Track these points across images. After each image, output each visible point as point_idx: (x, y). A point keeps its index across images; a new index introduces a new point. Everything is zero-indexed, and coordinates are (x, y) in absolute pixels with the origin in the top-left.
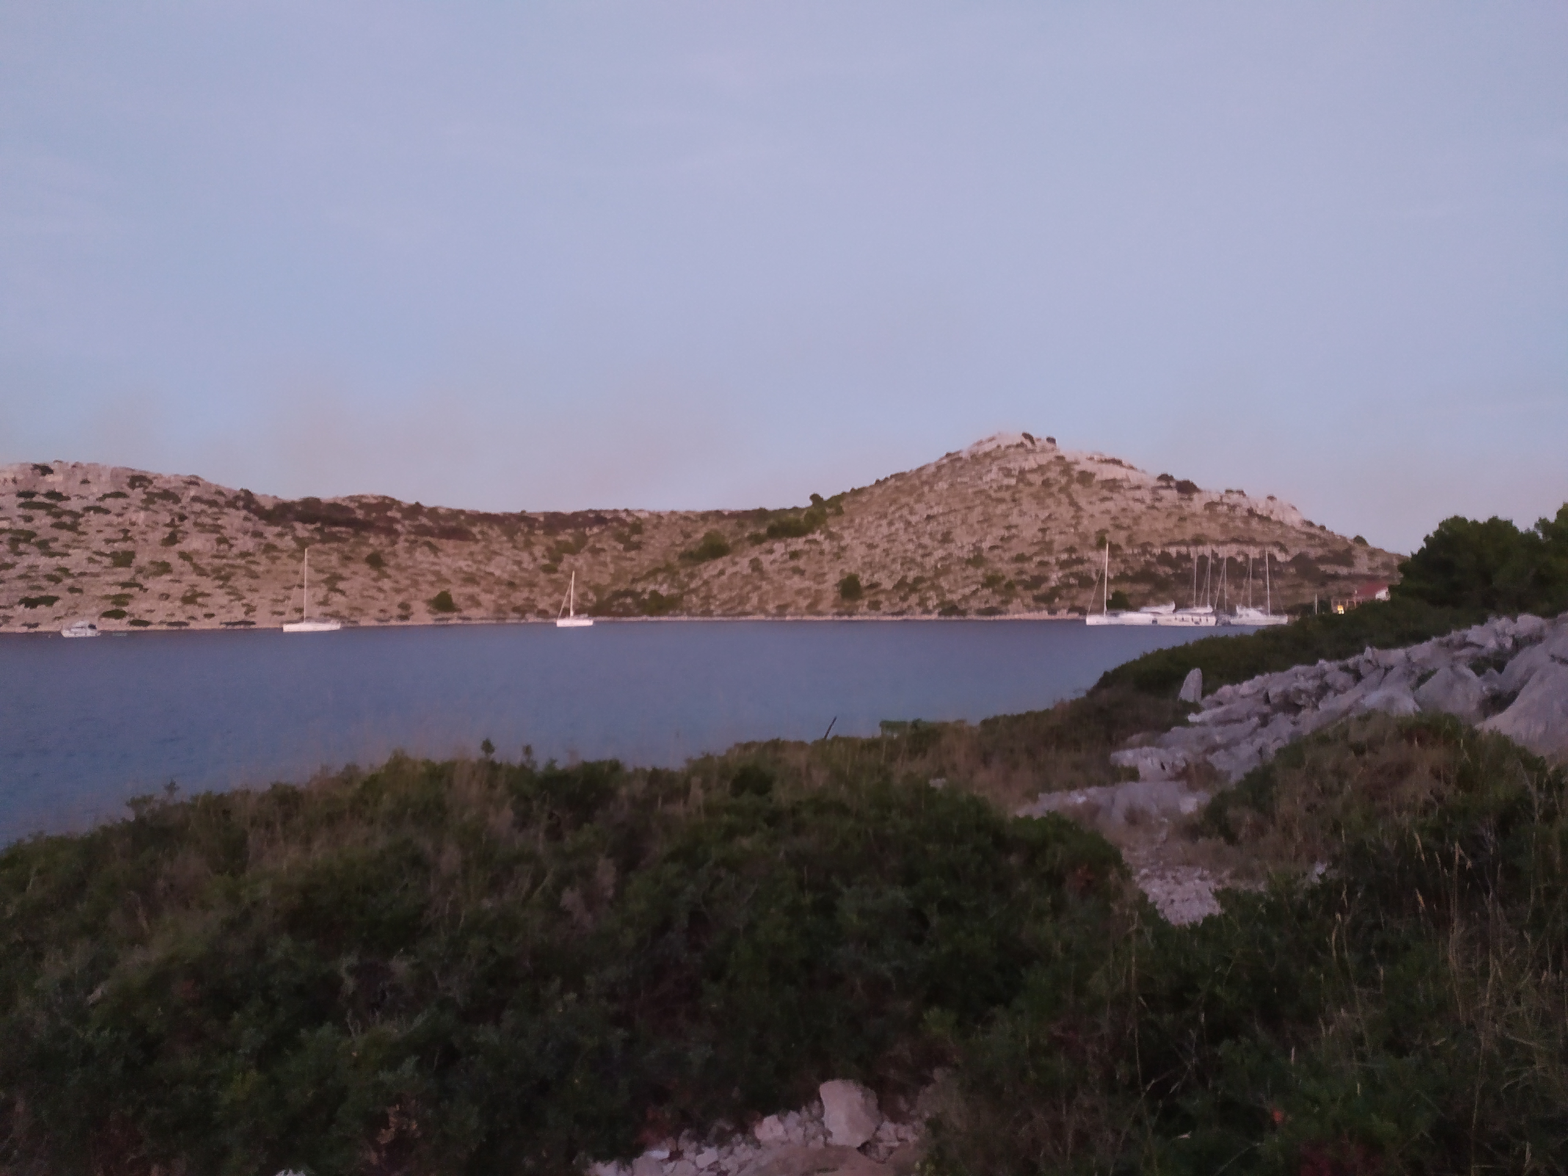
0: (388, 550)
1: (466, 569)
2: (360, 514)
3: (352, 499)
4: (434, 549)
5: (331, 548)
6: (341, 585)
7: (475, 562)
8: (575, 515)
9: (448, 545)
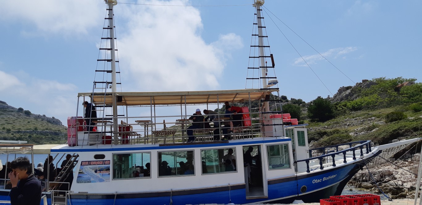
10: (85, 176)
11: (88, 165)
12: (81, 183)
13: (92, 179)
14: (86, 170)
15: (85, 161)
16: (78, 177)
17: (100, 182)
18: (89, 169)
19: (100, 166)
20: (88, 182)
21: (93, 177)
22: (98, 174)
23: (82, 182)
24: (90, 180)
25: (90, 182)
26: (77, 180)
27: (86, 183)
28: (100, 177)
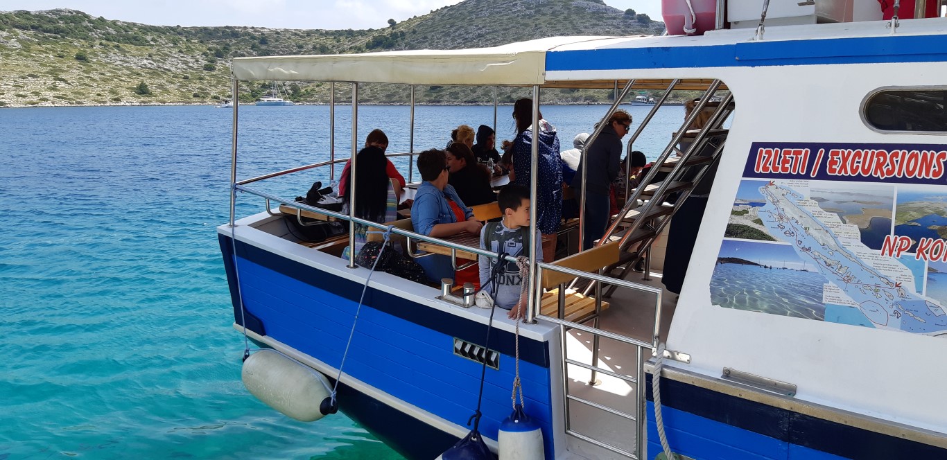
0: (89, 51)
1: (149, 66)
2: (61, 24)
3: (53, 12)
4: (123, 52)
5: (47, 49)
6: (63, 76)
7: (154, 61)
8: (217, 29)
9: (132, 48)
10: (775, 263)
11: (807, 177)
12: (741, 305)
13: (834, 294)
14: (789, 212)
15: (781, 145)
16: (720, 260)
17: (909, 327)
18: (814, 208)
19: (919, 197)
20: (803, 312)
21: (847, 280)
22: (893, 260)
23: (754, 306)
24: (816, 293)
25: (820, 313)
26: (717, 282)
27: (784, 314)
28: (910, 287)
